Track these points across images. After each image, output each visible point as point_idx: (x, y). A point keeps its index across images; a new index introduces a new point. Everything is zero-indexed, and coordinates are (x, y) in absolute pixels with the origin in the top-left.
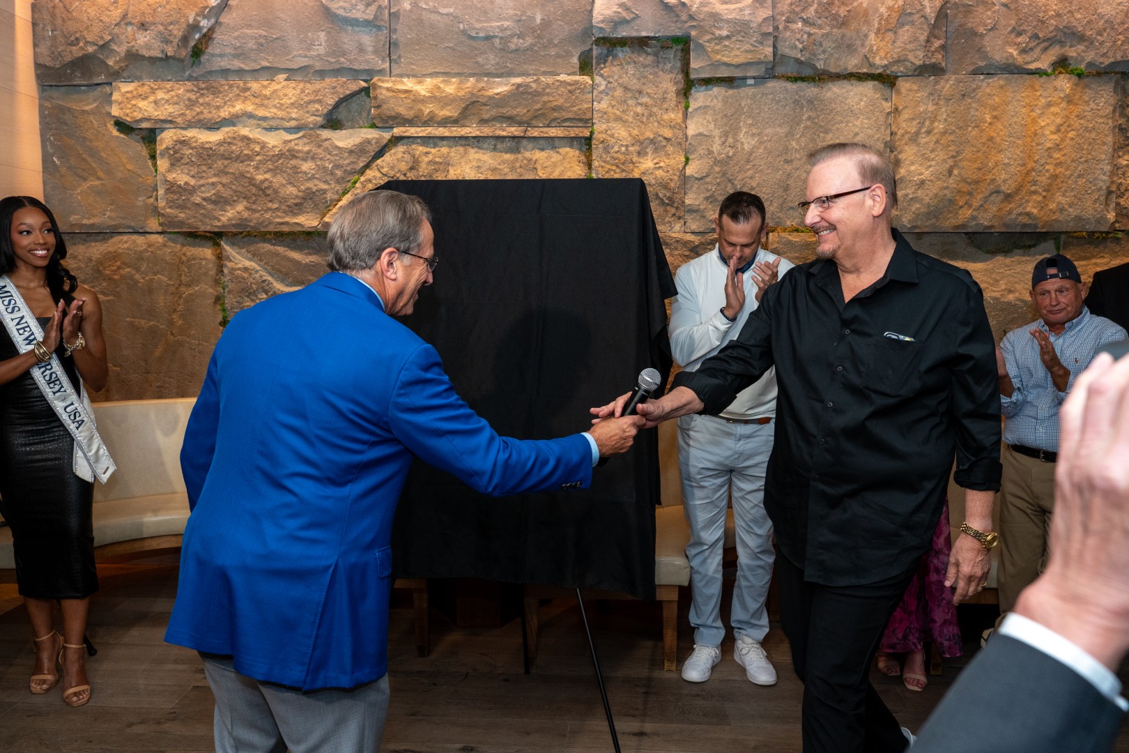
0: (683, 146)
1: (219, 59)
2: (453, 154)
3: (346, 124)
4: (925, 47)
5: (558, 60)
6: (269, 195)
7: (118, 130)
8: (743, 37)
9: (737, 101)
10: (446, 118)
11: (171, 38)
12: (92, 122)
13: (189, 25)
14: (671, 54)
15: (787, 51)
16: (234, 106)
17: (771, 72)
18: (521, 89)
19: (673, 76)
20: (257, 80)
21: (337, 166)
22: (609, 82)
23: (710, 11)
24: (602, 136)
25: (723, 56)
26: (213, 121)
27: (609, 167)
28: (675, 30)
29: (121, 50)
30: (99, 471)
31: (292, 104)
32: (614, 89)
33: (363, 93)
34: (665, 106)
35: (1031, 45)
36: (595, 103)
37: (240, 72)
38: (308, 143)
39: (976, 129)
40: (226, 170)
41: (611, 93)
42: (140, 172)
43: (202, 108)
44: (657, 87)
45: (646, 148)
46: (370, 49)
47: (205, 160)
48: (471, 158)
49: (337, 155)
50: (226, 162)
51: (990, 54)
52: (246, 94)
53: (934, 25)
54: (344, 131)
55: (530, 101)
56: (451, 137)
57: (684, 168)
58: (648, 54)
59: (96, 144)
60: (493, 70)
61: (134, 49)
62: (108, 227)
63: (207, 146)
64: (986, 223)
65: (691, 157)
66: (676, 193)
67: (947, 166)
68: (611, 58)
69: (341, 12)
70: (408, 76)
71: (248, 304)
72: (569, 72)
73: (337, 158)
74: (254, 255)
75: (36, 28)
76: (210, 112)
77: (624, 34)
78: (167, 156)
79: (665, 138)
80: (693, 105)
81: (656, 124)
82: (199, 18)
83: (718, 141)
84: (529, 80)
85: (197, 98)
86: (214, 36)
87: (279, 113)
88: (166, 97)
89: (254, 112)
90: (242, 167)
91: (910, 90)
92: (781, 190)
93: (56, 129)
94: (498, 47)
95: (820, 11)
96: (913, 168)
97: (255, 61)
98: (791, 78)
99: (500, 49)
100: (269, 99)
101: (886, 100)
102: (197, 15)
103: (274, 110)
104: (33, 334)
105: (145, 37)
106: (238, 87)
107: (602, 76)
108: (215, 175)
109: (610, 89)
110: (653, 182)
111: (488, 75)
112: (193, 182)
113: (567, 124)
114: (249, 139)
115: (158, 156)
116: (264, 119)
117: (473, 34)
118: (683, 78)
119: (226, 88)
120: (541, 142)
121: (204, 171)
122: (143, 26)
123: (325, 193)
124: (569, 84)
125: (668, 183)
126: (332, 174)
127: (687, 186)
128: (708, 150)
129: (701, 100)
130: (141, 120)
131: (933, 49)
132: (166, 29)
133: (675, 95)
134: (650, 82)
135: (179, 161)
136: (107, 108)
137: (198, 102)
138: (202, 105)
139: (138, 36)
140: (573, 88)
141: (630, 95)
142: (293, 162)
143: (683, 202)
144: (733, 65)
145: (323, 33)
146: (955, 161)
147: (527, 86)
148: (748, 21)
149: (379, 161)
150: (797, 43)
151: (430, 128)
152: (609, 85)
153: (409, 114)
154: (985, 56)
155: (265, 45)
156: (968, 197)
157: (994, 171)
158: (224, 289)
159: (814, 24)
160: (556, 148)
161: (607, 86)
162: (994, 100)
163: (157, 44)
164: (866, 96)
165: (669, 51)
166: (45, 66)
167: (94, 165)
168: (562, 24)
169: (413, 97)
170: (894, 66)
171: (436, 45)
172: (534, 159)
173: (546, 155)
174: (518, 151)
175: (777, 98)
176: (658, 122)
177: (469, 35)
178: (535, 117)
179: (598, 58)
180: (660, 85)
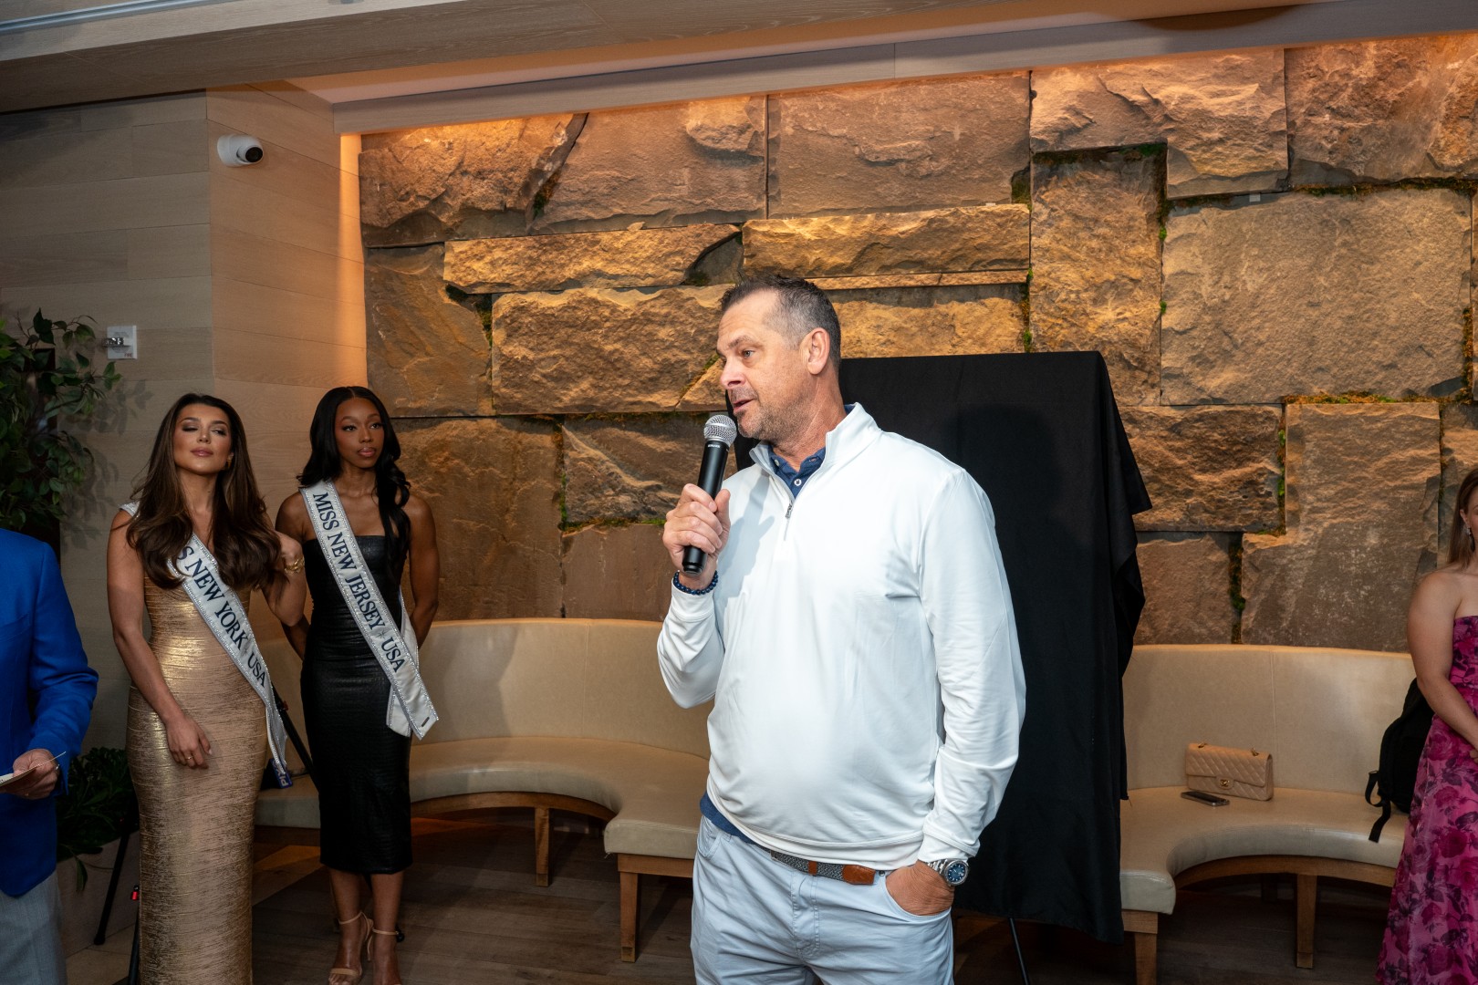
0: (1158, 288)
1: (565, 208)
2: (845, 311)
3: (710, 278)
5: (984, 185)
6: (619, 369)
7: (451, 297)
8: (1244, 140)
9: (1236, 225)
10: (837, 267)
11: (511, 187)
12: (421, 288)
13: (531, 171)
14: (1139, 167)
15: (1309, 154)
16: (580, 264)
17: (1284, 185)
18: (934, 225)
19: (1142, 196)
20: (607, 231)
21: (700, 332)
22: (1053, 210)
23: (1195, 107)
24: (1042, 281)
25: (1214, 166)
26: (556, 283)
27: (1053, 320)
28: (1144, 136)
29: (456, 203)
30: (417, 723)
31: (649, 257)
32: (1060, 218)
33: (734, 240)
34: (1131, 237)
36: (1033, 238)
37: (588, 222)
38: (666, 304)
40: (570, 340)
41: (1056, 224)
42: (472, 345)
43: (544, 267)
44: (1119, 212)
45: (1105, 294)
46: (743, 185)
47: (546, 329)
48: (868, 315)
49: (700, 317)
50: (570, 330)
52: (595, 249)
54: (710, 288)
55: (946, 240)
56: (843, 290)
57: (1159, 318)
58: (1107, 170)
59: (424, 314)
60: (897, 203)
61: (470, 202)
62: (436, 411)
63: (549, 312)
65: (1169, 303)
66: (1148, 353)
68: (1055, 178)
69: (709, 143)
70: (789, 216)
71: (592, 502)
72: (999, 199)
73: (701, 321)
74: (600, 442)
76: (553, 272)
77: (1074, 146)
78: (503, 325)
79: (1132, 280)
80: (1171, 234)
81: (1118, 262)
82: (542, 162)
83: (1207, 280)
84: (944, 212)
85: (539, 256)
86: (560, 181)
87: (633, 269)
88: (504, 256)
89: (603, 269)
90: (587, 336)
92: (1303, 345)
93: (382, 298)
94: (905, 173)
95: (1357, 97)
97: (606, 208)
98: (1316, 190)
99: (907, 175)
100: (621, 252)
101: (1463, 213)
102: (542, 158)
103: (628, 266)
104: (349, 556)
105: (482, 187)
106: (586, 240)
107: (1042, 202)
108: (557, 347)
109: (1053, 218)
110: (1116, 338)
111: (892, 209)
112: (531, 356)
113: (995, 267)
114: (596, 302)
115: (493, 326)
116: (616, 277)
117: (872, 159)
118: (1156, 199)
119: (572, 242)
120: (961, 291)
121: (544, 343)
122: (480, 175)
123: (685, 365)
124: (999, 216)
125: (1136, 340)
126: (695, 341)
127: (1165, 343)
128: (1194, 293)
129: (1182, 226)
130: (475, 285)
132: (505, 177)
133: (1145, 222)
134: (1111, 206)
135: (516, 331)
136: (439, 272)
137: (539, 260)
138: (544, 263)
139: (474, 187)
140: (1004, 222)
142: (649, 328)
143: (1159, 364)
144: (1229, 178)
145: (687, 170)
147: (943, 220)
148: (1251, 119)
150: (1324, 142)
152: (1053, 214)
153: (790, 263)
155: (618, 188)
158: (564, 484)
159: (1349, 116)
160: (980, 298)
161: (1049, 214)
163: (496, 195)
164: (1431, 210)
165: (1136, 164)
166: (373, 226)
167: (422, 338)
168: (988, 138)
169: (795, 243)
170: (1472, 165)
171: (825, 176)
172: (951, 314)
173: (966, 308)
174: (930, 305)
175: (1295, 219)
176: (1121, 258)
177: (867, 160)
178: (953, 260)
179: (1038, 179)
180: (1124, 210)
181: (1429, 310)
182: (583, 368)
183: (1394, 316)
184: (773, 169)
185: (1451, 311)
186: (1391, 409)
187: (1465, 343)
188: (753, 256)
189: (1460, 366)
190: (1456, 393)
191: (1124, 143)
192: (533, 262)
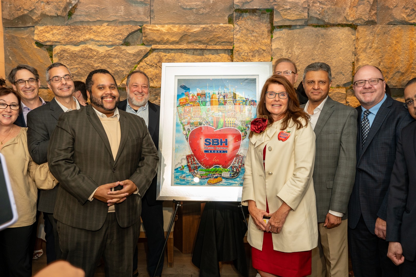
0: (270, 53)
1: (80, 17)
2: (176, 56)
3: (132, 44)
4: (369, 13)
5: (220, 18)
7: (37, 46)
8: (296, 9)
9: (293, 35)
10: (174, 41)
11: (60, 8)
12: (26, 42)
13: (67, 3)
14: (265, 16)
15: (313, 15)
16: (85, 36)
17: (306, 23)
18: (205, 30)
19: (266, 25)
20: (95, 25)
21: (128, 61)
22: (240, 27)
24: (237, 49)
25: (288, 16)
26: (77, 42)
27: (240, 61)
28: (267, 6)
29: (39, 13)
31: (110, 35)
32: (243, 30)
33: (139, 31)
34: (263, 37)
35: (412, 13)
36: (235, 36)
37: (88, 22)
38: (116, 51)
39: (390, 46)
40: (82, 62)
41: (241, 31)
42: (46, 63)
43: (72, 37)
44: (260, 29)
45: (255, 54)
46: (142, 13)
47: (73, 58)
48: (184, 57)
49: (128, 56)
50: (82, 59)
51: (395, 17)
52: (91, 31)
53: (372, 5)
54: (131, 47)
55: (208, 34)
56: (176, 49)
58: (256, 16)
59: (27, 51)
60: (193, 22)
61: (44, 12)
63: (74, 52)
64: (394, 84)
65: (273, 57)
67: (378, 61)
68: (241, 17)
70: (158, 24)
72: (224, 23)
73: (128, 57)
75: (3, 3)
76: (75, 38)
77: (247, 7)
78: (57, 56)
79: (263, 50)
80: (274, 37)
81: (259, 44)
83: (285, 51)
84: (208, 26)
85: (70, 33)
86: (77, 7)
87: (104, 39)
88: (57, 32)
89: (94, 39)
90: (88, 61)
91: (363, 31)
93: (11, 45)
94: (195, 12)
96: (364, 62)
97: (95, 18)
98: (314, 26)
100: (100, 33)
101: (353, 34)
103: (102, 38)
105: (49, 7)
106: (87, 28)
107: (237, 24)
108: (77, 64)
109: (241, 30)
111: (191, 24)
113: (223, 44)
114: (91, 49)
115: (53, 56)
116: (98, 41)
117: (185, 7)
118: (270, 26)
119: (82, 29)
120: (213, 51)
121: (73, 63)
122: (48, 3)
123: (123, 72)
124: (225, 28)
126: (126, 64)
128: (281, 54)
129: (278, 34)
130: (46, 42)
131: (372, 14)
132: (58, 4)
133: (267, 33)
134: (257, 27)
135: (62, 58)
136: (32, 37)
137: (70, 34)
138: (72, 35)
139: (45, 7)
140: (226, 30)
141: (249, 32)
142: (110, 59)
144: (291, 20)
145: (123, 6)
146: (382, 60)
147: (207, 28)
148: (298, 3)
149: (146, 59)
150: (317, 11)
151: (167, 46)
153: (158, 40)
154: (393, 18)
155: (99, 11)
156: (387, 74)
157: (397, 63)
159: (324, 4)
160: (218, 54)
162: (397, 35)
163: (54, 10)
164: (345, 33)
165: (265, 15)
166: (7, 19)
167: (26, 60)
168: (221, 3)
169: (160, 33)
170: (356, 21)
171: (169, 12)
172: (210, 58)
173: (214, 56)
174: (203, 55)
175: (309, 34)
176: (260, 43)
177: (183, 8)
178: (210, 41)
179: (236, 17)
180: (261, 28)
181: (344, 62)
182: (87, 72)
183: (334, 63)
184: (152, 8)
185: (349, 62)
186: (333, 90)
187: (353, 72)
188: (146, 36)
189: (351, 78)
190: (350, 86)
191: (261, 8)
192: (68, 35)
